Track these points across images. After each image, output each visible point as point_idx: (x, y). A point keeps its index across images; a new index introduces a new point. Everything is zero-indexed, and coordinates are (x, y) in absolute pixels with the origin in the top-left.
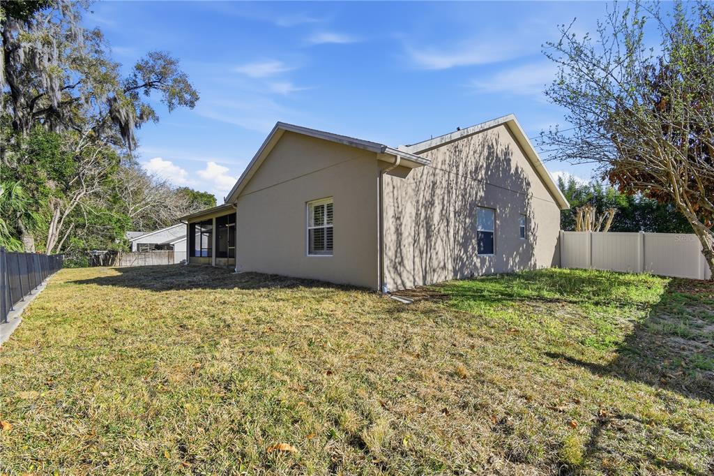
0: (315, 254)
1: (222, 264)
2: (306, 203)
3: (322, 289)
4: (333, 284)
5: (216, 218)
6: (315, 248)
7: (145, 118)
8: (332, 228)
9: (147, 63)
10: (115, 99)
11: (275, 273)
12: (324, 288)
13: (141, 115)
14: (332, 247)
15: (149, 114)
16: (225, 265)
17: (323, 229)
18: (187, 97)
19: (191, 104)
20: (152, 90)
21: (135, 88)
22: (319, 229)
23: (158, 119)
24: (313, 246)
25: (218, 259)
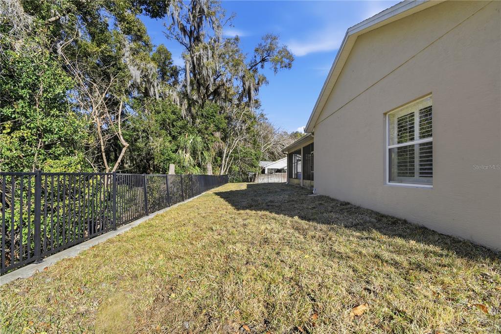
0: (401, 182)
1: (307, 185)
2: (385, 114)
3: (413, 242)
4: (434, 232)
5: (303, 148)
6: (400, 174)
7: (260, 84)
8: (431, 143)
9: (260, 45)
10: (244, 76)
11: (347, 200)
12: (418, 241)
13: (258, 82)
14: (431, 173)
15: (263, 80)
16: (309, 187)
17: (413, 146)
18: (286, 61)
19: (289, 66)
20: (266, 63)
21: (255, 65)
22: (406, 147)
23: (268, 83)
24: (395, 170)
25: (305, 181)
